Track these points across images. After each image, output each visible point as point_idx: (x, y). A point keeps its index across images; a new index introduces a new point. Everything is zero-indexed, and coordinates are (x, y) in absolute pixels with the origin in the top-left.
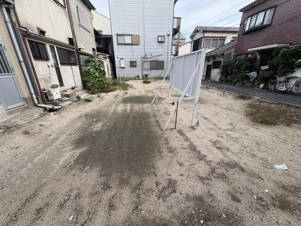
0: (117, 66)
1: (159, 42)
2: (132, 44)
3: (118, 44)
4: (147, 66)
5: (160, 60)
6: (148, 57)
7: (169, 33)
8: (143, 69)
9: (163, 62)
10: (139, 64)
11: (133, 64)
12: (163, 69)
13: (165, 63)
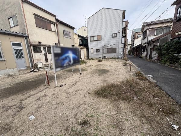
0: (89, 52)
1: (113, 37)
2: (97, 40)
3: (91, 41)
4: (106, 51)
5: (114, 47)
6: (106, 46)
7: (119, 31)
8: (103, 53)
9: (116, 48)
10: (101, 50)
11: (98, 51)
12: (116, 53)
13: (117, 49)
